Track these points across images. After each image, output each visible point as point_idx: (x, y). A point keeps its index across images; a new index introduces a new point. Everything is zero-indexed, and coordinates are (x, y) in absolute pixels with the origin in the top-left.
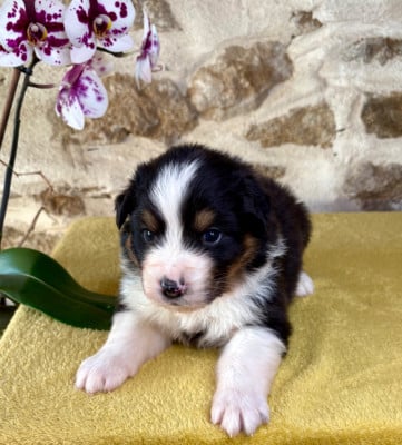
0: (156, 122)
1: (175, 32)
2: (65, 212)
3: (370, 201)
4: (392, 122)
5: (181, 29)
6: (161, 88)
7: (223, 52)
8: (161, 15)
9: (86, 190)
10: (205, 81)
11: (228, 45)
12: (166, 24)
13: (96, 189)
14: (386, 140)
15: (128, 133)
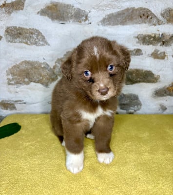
0: (41, 78)
1: (47, 46)
2: (9, 109)
3: (123, 106)
4: (130, 79)
5: (49, 45)
6: (43, 66)
7: (65, 53)
8: (41, 40)
9: (16, 101)
10: (59, 64)
11: (67, 51)
12: (43, 43)
13: (20, 101)
14: (128, 85)
15: (31, 81)
